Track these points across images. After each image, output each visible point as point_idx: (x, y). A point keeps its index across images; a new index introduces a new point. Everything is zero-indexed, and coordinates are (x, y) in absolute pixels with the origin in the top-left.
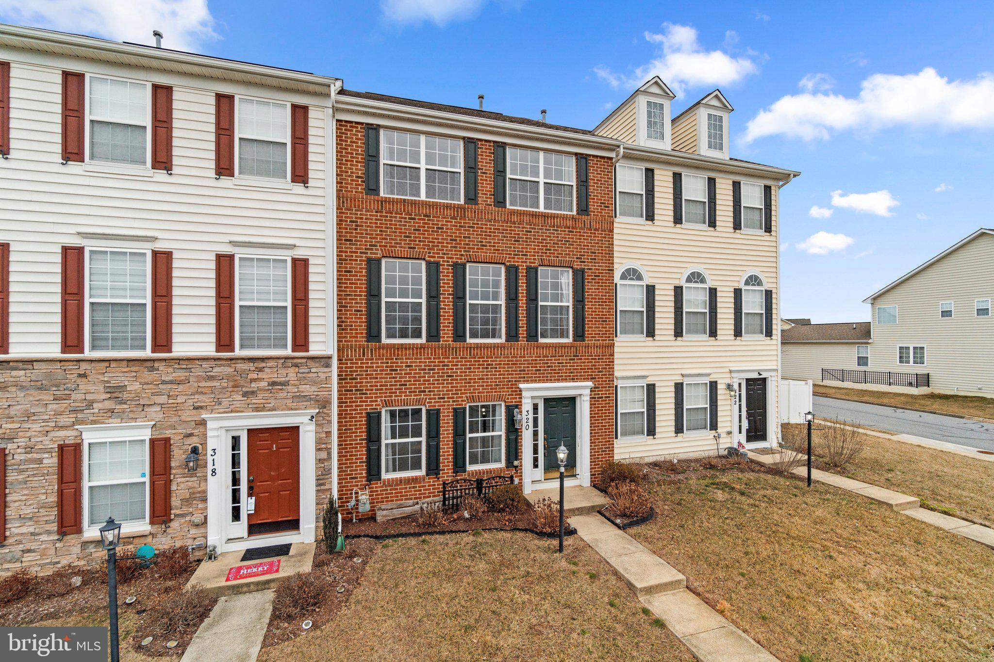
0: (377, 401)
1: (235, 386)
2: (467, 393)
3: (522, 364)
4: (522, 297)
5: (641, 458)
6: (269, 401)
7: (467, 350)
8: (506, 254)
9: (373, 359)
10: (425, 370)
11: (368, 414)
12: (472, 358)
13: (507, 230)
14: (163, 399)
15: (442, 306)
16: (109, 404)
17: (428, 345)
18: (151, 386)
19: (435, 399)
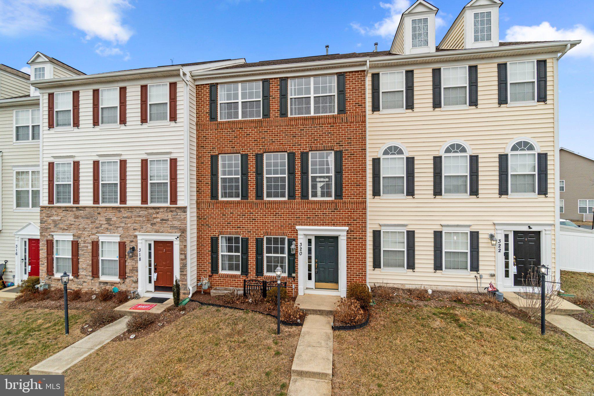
0: (216, 231)
1: (148, 220)
2: (263, 230)
3: (298, 214)
4: (298, 171)
5: (402, 284)
6: (161, 228)
7: (263, 204)
8: (287, 145)
9: (214, 209)
10: (240, 215)
11: (212, 238)
12: (267, 209)
13: (288, 131)
14: (123, 225)
15: (250, 179)
16: (106, 226)
17: (241, 201)
18: (119, 219)
19: (246, 232)
